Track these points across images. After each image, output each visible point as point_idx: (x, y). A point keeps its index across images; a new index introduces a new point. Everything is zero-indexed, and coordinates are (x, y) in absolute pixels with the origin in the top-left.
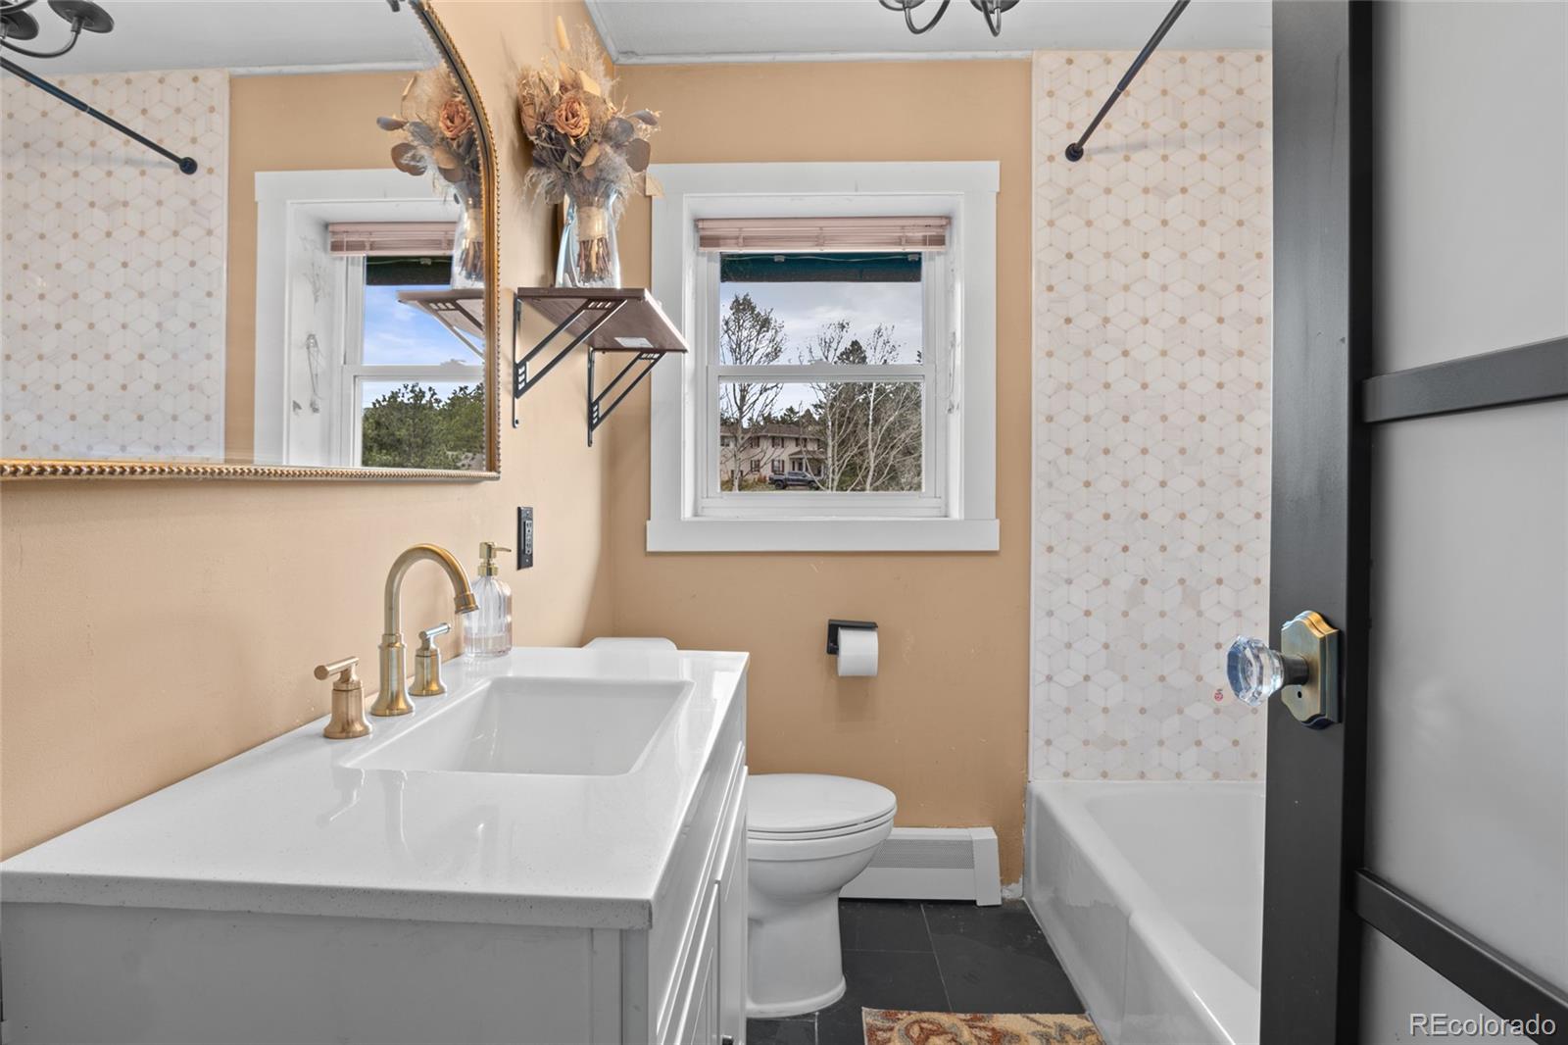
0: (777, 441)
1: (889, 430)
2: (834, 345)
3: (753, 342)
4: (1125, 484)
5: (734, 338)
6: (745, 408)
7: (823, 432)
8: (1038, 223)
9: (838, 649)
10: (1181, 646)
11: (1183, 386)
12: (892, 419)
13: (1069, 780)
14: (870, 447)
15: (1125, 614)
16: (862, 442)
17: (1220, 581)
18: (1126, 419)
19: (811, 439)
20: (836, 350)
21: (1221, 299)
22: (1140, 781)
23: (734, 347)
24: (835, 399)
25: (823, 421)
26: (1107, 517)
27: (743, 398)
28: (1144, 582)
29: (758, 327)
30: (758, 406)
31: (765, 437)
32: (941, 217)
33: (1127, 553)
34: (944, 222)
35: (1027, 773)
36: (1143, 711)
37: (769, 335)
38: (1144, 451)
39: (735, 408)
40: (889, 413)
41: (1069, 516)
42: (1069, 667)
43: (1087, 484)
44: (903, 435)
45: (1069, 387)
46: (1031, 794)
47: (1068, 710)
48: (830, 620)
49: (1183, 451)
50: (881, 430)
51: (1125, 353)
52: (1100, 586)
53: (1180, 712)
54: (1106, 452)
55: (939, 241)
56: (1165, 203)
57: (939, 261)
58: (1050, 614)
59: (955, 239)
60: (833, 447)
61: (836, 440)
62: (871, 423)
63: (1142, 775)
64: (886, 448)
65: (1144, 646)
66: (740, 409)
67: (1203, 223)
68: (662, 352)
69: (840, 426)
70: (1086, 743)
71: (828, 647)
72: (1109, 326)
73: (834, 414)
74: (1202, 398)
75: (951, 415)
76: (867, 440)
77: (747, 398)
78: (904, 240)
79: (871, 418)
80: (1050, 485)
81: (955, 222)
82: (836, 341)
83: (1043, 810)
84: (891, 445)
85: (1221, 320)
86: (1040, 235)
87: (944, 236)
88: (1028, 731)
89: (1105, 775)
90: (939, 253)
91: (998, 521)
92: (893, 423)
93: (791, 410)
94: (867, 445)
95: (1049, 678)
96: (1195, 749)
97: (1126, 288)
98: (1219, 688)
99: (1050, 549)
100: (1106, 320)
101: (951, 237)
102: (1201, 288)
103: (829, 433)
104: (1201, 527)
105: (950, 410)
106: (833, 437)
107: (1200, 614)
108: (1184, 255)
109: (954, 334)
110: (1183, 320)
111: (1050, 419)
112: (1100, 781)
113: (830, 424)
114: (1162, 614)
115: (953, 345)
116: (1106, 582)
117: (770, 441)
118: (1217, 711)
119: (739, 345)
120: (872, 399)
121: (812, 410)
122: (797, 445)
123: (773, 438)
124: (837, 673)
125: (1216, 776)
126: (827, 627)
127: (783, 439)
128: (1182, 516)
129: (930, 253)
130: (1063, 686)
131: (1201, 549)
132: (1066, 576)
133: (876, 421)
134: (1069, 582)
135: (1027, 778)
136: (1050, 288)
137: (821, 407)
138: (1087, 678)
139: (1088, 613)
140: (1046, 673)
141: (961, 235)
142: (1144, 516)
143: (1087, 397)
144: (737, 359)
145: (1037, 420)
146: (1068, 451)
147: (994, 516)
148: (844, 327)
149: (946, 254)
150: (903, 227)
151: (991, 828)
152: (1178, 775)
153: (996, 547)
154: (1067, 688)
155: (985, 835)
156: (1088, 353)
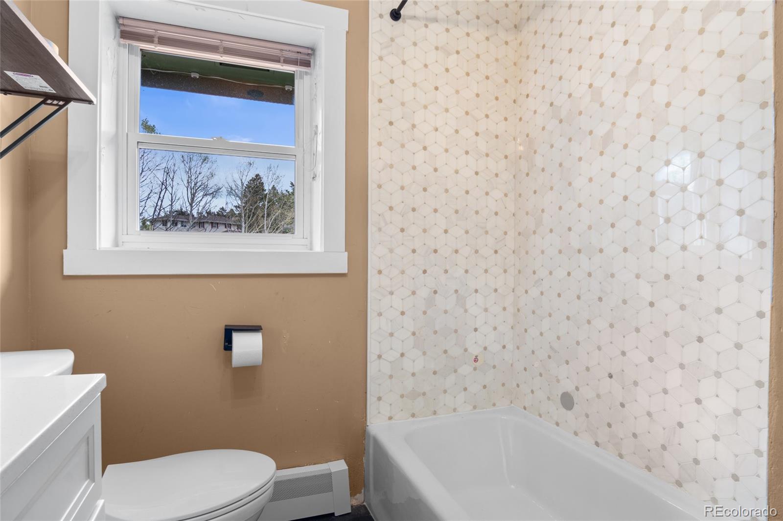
0: (214, 225)
1: (275, 220)
2: (246, 173)
3: (198, 169)
4: (425, 231)
5: (188, 166)
6: (194, 204)
7: (240, 221)
8: (372, 57)
9: (231, 347)
10: (456, 331)
11: (457, 172)
12: (277, 214)
13: (393, 421)
14: (265, 228)
15: (425, 313)
16: (261, 225)
17: (476, 291)
18: (425, 190)
19: (233, 225)
20: (247, 176)
21: (477, 121)
22: (434, 417)
23: (188, 170)
24: (246, 203)
25: (240, 215)
26: (414, 251)
27: (193, 199)
28: (435, 292)
29: (202, 160)
30: (202, 204)
31: (207, 222)
32: (308, 48)
33: (426, 274)
34: (310, 52)
35: (366, 420)
36: (435, 373)
37: (208, 165)
38: (436, 211)
39: (188, 204)
40: (275, 211)
41: (391, 251)
42: (391, 349)
43: (402, 230)
44: (283, 223)
45: (391, 166)
46: (369, 436)
47: (391, 377)
48: (226, 326)
49: (457, 212)
50: (271, 220)
51: (425, 148)
52: (409, 296)
53: (456, 371)
54: (414, 210)
55: (307, 64)
56: (448, 57)
57: (307, 78)
58: (380, 314)
59: (318, 63)
60: (245, 228)
61: (247, 224)
62: (266, 215)
63: (435, 413)
64: (274, 229)
65: (435, 332)
66: (191, 205)
67: (468, 74)
68: (67, 101)
69: (249, 218)
70: (402, 396)
71: (225, 345)
72: (415, 129)
73: (246, 210)
74: (467, 180)
75: (314, 182)
76: (264, 225)
77: (195, 199)
78: (282, 59)
79: (266, 213)
80: (380, 230)
81: (318, 53)
82: (247, 171)
83: (377, 443)
84: (277, 227)
85: (477, 134)
86: (374, 66)
87: (310, 61)
88: (366, 393)
89: (413, 415)
90: (306, 73)
91: (346, 253)
92: (278, 216)
93: (222, 209)
94: (264, 228)
95: (380, 357)
96: (463, 393)
97: (425, 107)
98: (476, 355)
99: (380, 272)
100: (414, 126)
101: (314, 62)
102: (467, 113)
103: (243, 220)
104: (467, 258)
105: (314, 178)
106: (245, 223)
107: (466, 311)
108: (457, 92)
109: (317, 126)
110: (457, 131)
111: (380, 186)
112: (411, 419)
113: (243, 215)
114: (446, 312)
115: (316, 133)
116: (414, 293)
117: (211, 225)
118: (475, 369)
119: (190, 169)
120: (266, 204)
121: (234, 209)
122: (226, 228)
123: (212, 223)
124: (231, 364)
125: (475, 407)
126: (224, 330)
127: (218, 224)
128: (457, 252)
129: (300, 71)
130: (388, 361)
131: (467, 271)
132: (389, 289)
133: (269, 215)
134: (392, 293)
135: (366, 424)
136: (380, 101)
137: (239, 207)
138: (402, 355)
139: (403, 313)
140: (378, 353)
141: (321, 60)
142: (436, 251)
143: (402, 174)
144: (189, 177)
145: (372, 186)
146: (391, 208)
147: (344, 249)
148: (251, 164)
149: (311, 74)
150: (281, 50)
151: (343, 461)
152: (455, 410)
153: (345, 271)
154: (391, 362)
155: (339, 466)
156: (403, 146)
